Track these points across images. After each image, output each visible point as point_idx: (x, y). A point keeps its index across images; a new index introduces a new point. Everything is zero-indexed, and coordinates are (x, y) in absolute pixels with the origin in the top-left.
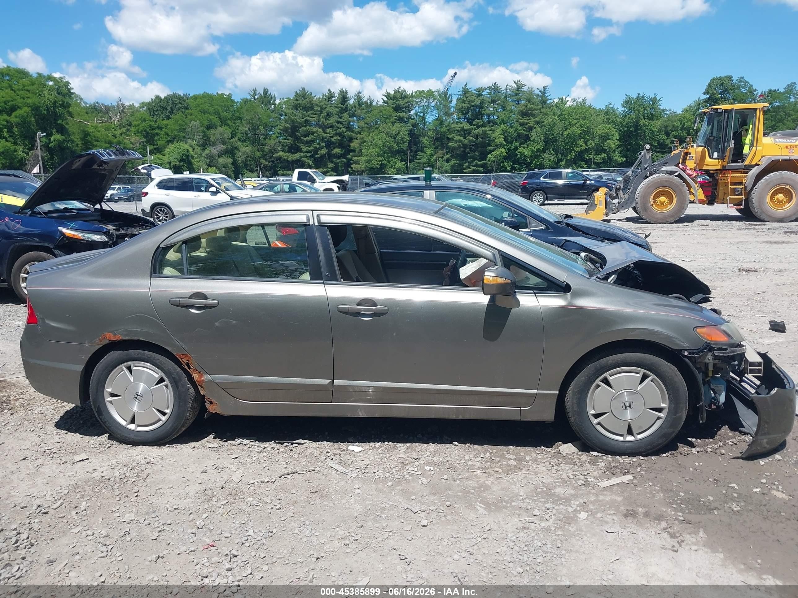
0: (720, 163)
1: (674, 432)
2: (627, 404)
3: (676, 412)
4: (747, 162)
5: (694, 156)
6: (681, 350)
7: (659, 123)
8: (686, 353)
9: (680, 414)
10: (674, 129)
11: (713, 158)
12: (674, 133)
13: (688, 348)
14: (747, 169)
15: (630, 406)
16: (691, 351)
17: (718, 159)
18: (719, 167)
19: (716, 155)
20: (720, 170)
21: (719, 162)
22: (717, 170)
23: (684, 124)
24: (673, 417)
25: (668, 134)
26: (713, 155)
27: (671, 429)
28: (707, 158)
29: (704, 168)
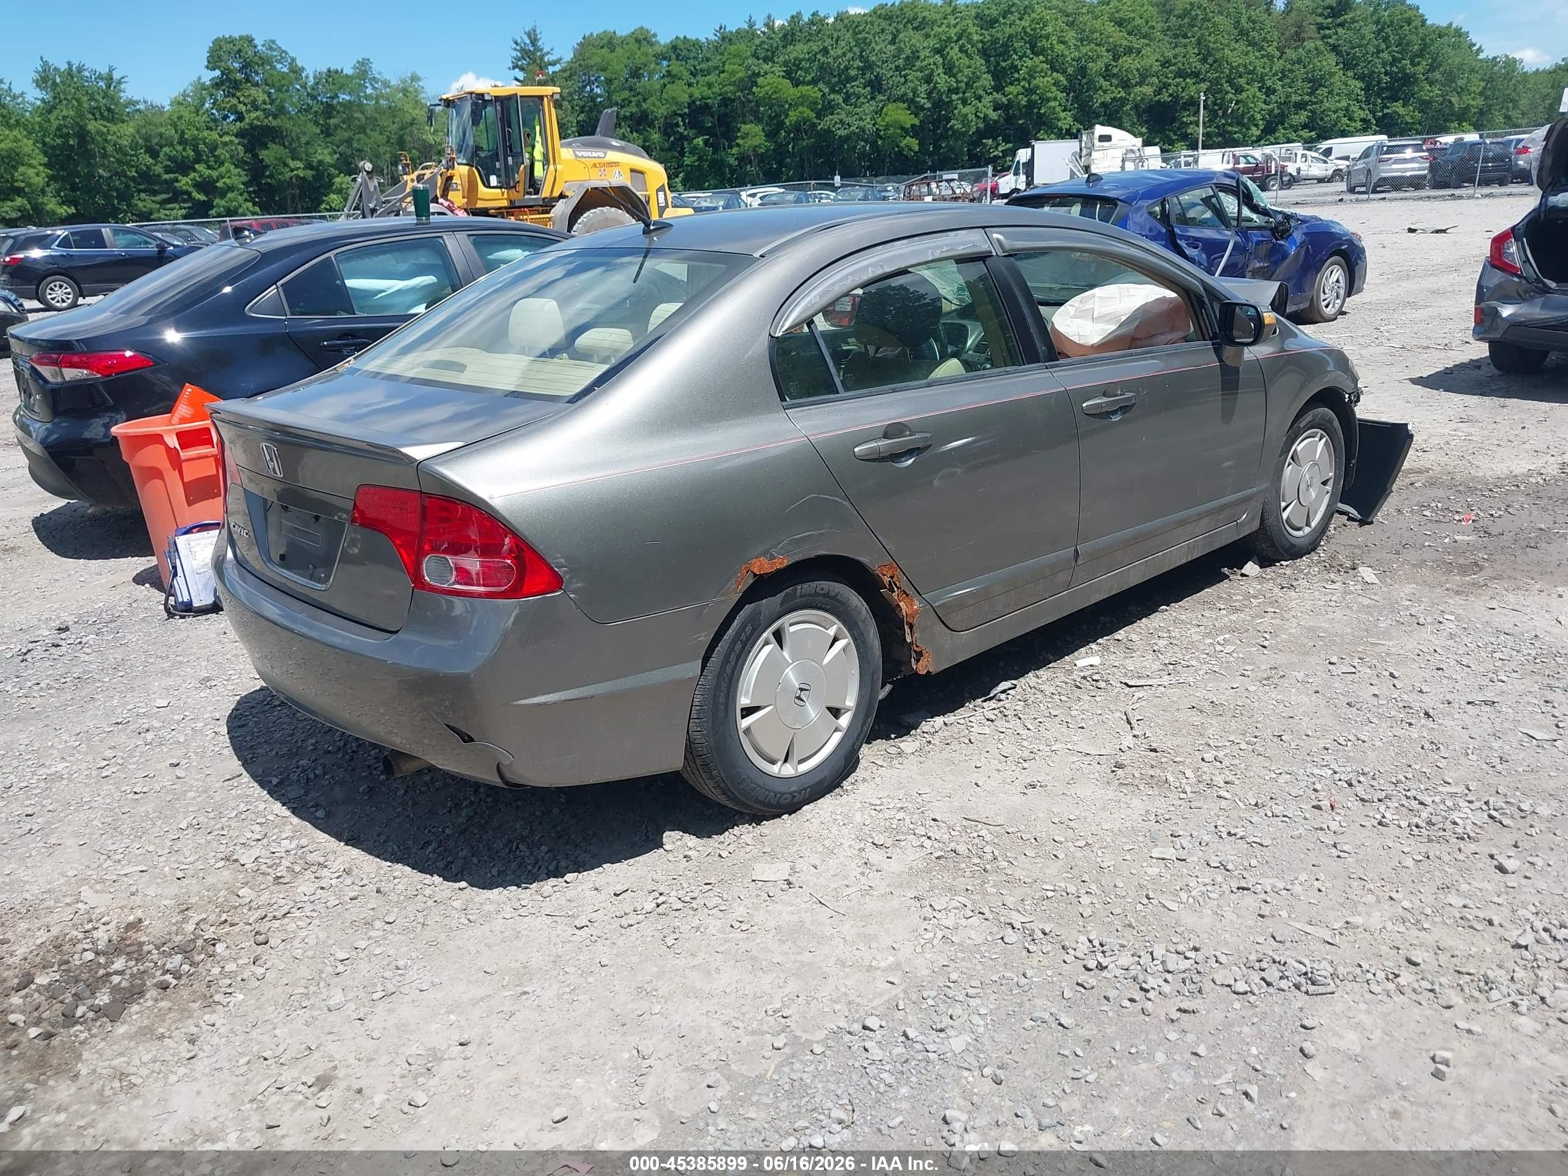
0: (506, 196)
4: (545, 193)
5: (459, 182)
7: (128, 129)
10: (163, 142)
11: (489, 187)
12: (166, 149)
14: (547, 205)
17: (500, 188)
18: (505, 203)
19: (494, 180)
20: (505, 208)
21: (503, 194)
22: (500, 208)
23: (183, 133)
25: (154, 153)
26: (489, 181)
28: (481, 187)
29: (478, 206)
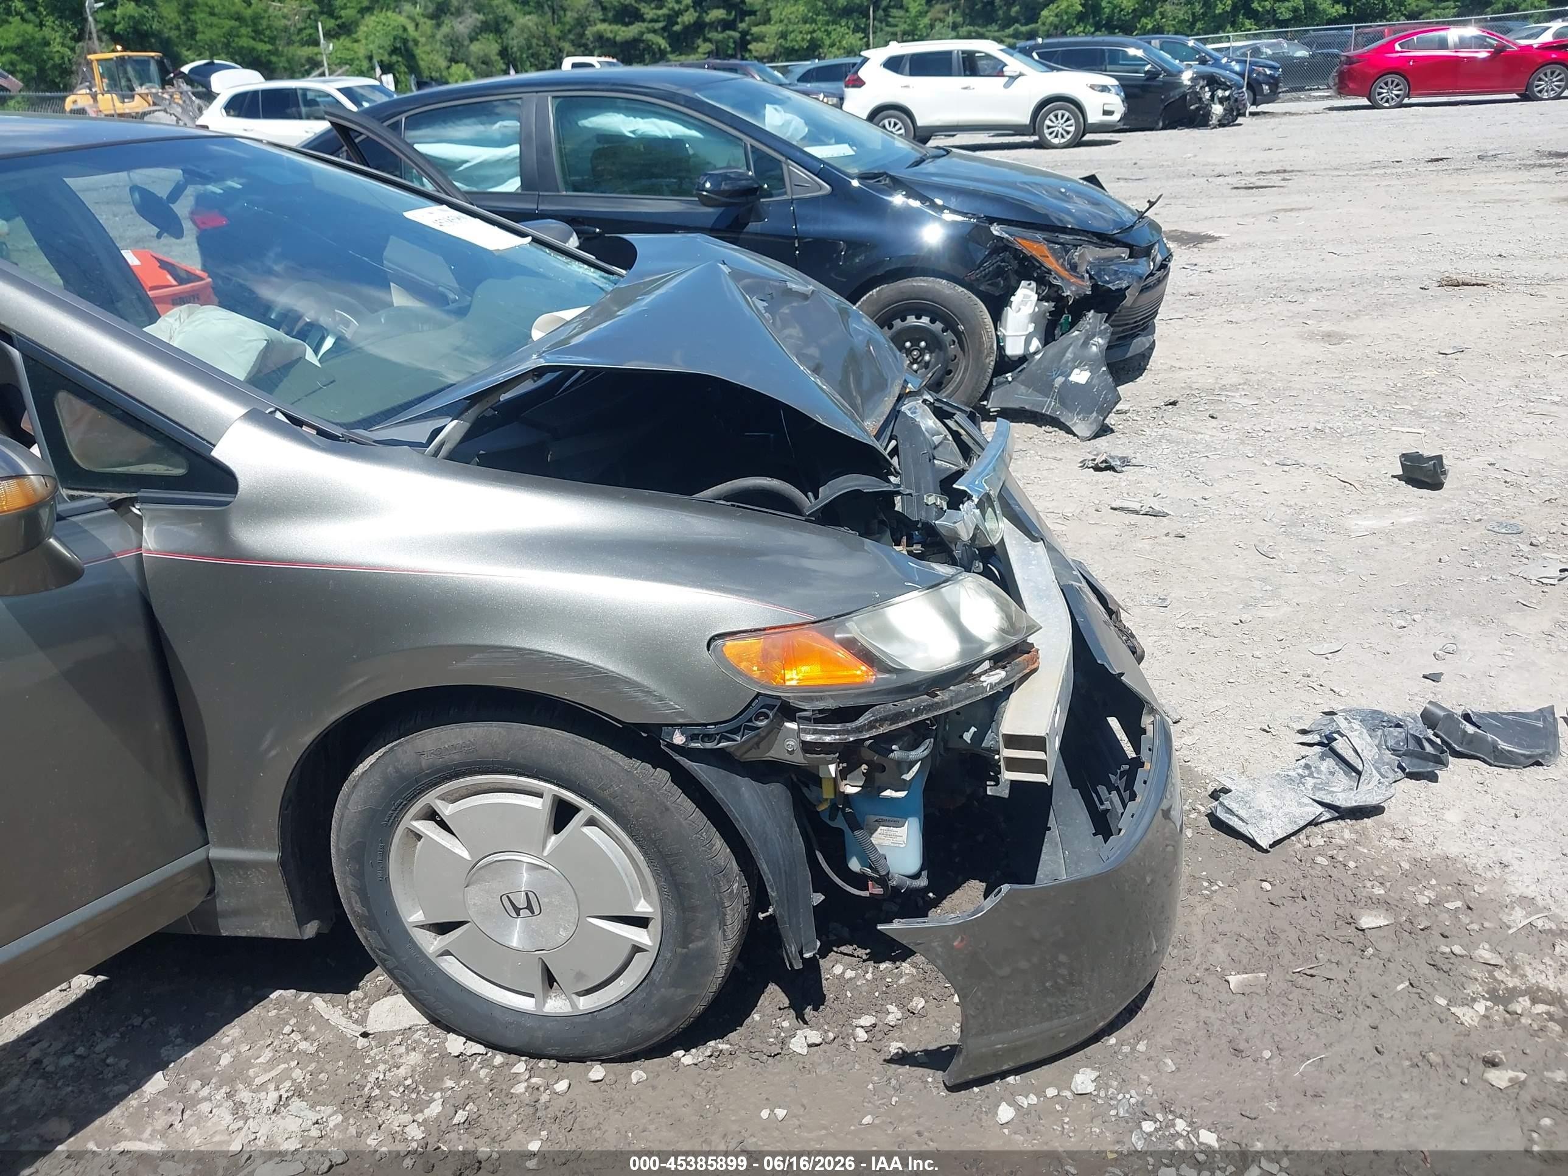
1: (692, 998)
2: (521, 902)
3: (686, 938)
6: (660, 726)
8: (679, 739)
9: (701, 944)
13: (680, 721)
15: (529, 907)
16: (696, 730)
24: (679, 950)
27: (680, 991)
